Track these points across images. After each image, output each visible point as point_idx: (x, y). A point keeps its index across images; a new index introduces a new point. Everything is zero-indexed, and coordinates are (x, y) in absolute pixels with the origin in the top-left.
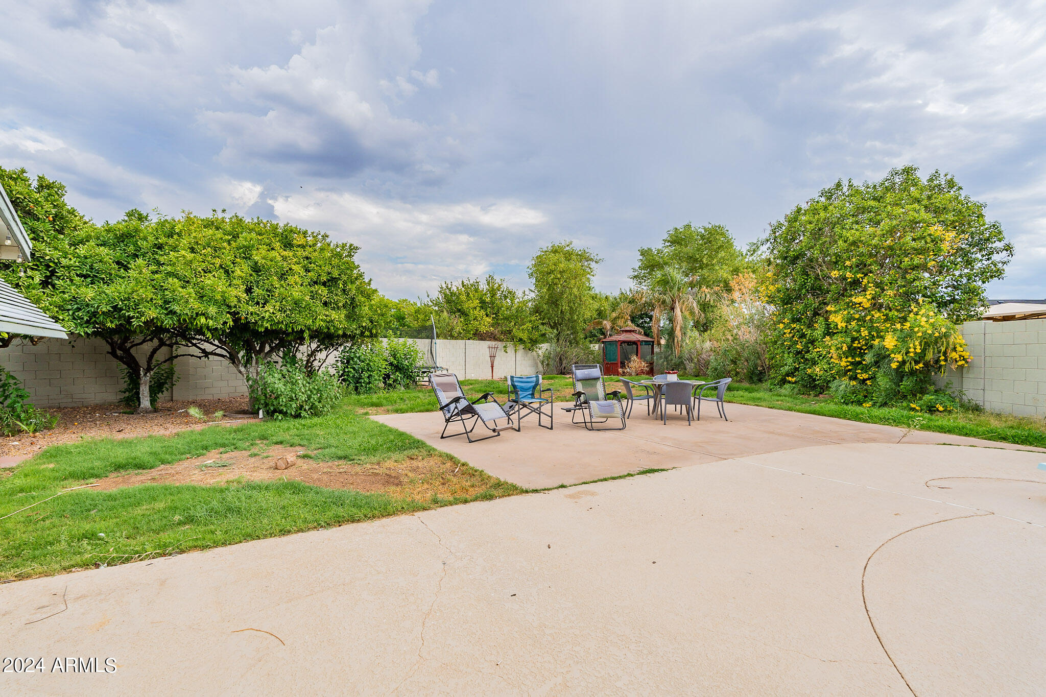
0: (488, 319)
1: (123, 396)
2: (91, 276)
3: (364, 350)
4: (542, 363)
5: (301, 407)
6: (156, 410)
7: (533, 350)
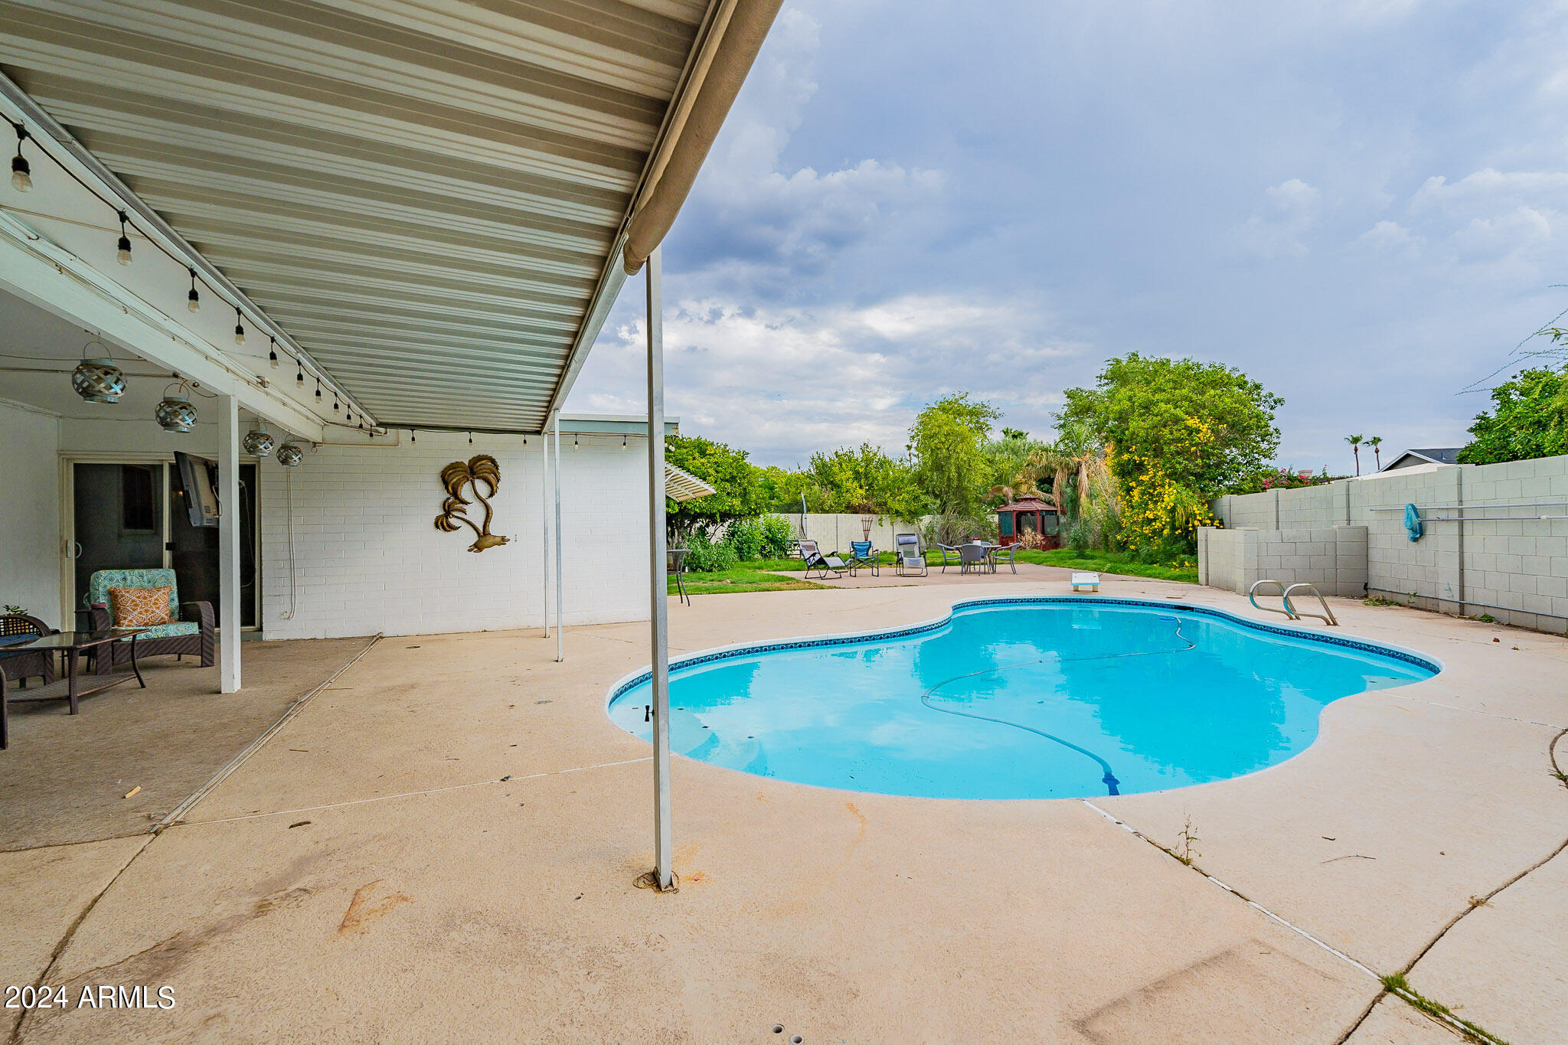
0: (862, 492)
3: (745, 525)
4: (925, 536)
5: (712, 565)
7: (913, 523)
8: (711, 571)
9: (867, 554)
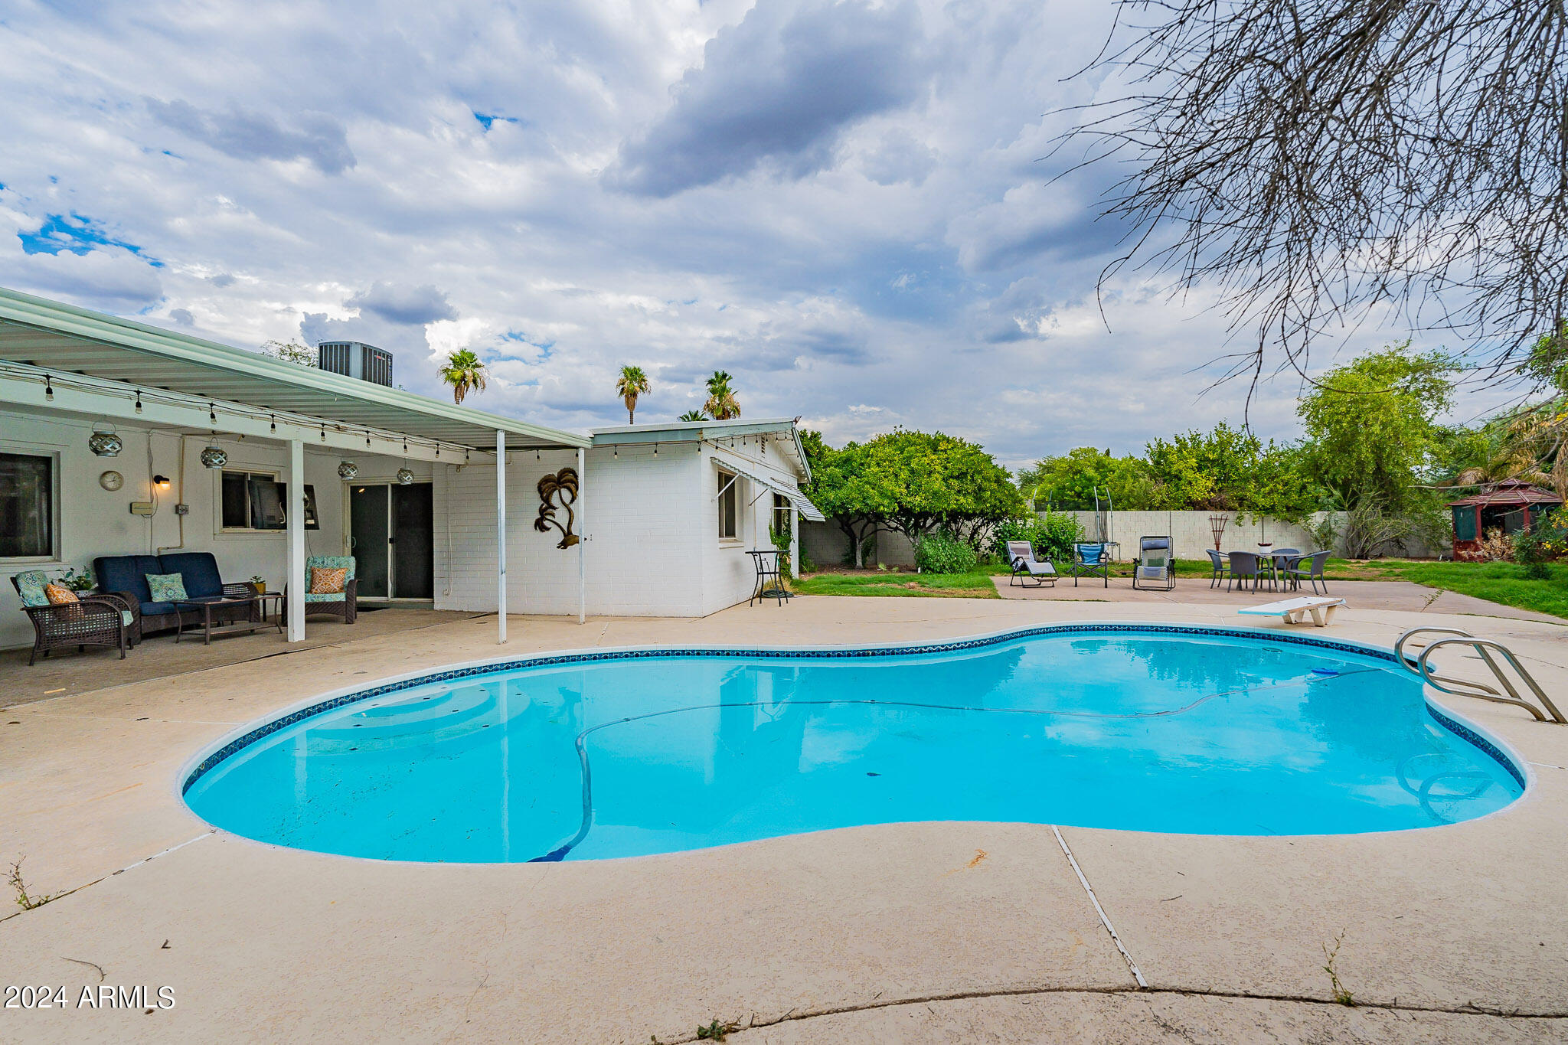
1: (844, 558)
2: (833, 486)
6: (865, 568)
7: (1296, 521)
8: (941, 572)
9: (1098, 560)
